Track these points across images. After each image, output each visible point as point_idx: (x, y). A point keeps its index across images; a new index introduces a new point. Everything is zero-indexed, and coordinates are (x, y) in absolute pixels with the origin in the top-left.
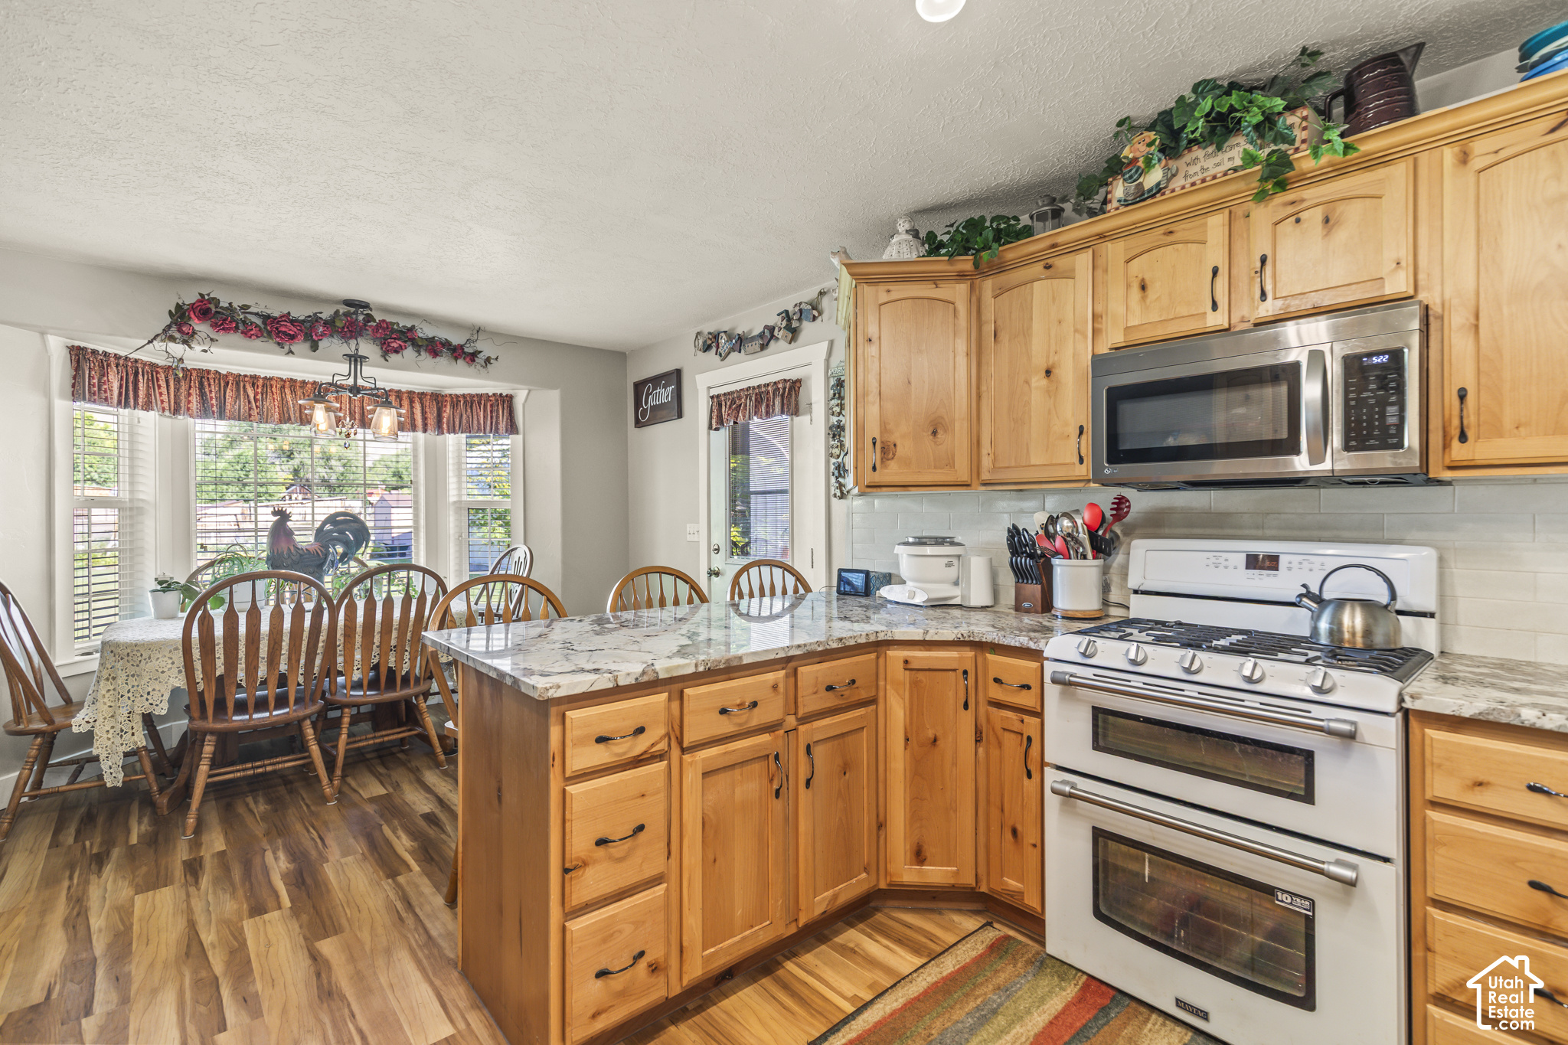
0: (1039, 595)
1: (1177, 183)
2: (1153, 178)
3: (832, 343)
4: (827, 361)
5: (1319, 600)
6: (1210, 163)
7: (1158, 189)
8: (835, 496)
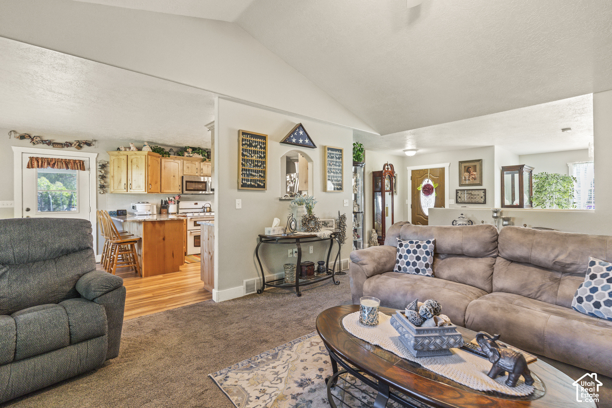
0: (166, 211)
1: (194, 156)
2: (191, 155)
3: (98, 154)
4: (96, 159)
5: (204, 207)
6: (197, 156)
7: (191, 157)
8: (100, 193)
